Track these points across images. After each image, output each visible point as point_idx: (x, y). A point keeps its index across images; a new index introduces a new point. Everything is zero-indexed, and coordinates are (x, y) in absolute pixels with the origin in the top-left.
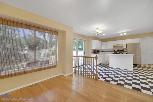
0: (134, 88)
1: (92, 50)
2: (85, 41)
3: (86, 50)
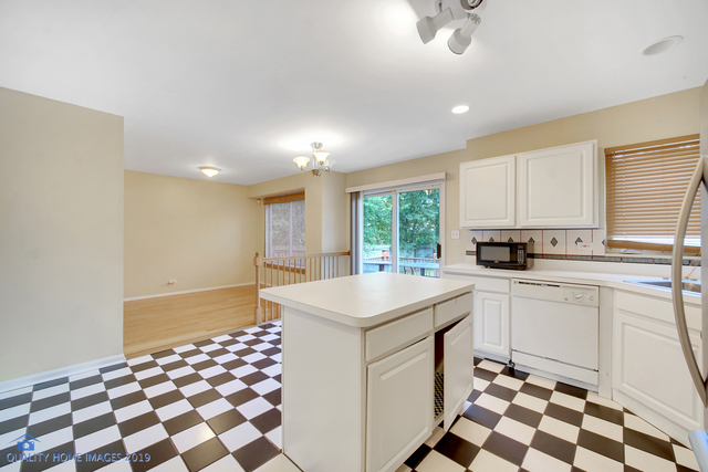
0: (170, 352)
1: (474, 234)
2: (443, 184)
3: (455, 235)
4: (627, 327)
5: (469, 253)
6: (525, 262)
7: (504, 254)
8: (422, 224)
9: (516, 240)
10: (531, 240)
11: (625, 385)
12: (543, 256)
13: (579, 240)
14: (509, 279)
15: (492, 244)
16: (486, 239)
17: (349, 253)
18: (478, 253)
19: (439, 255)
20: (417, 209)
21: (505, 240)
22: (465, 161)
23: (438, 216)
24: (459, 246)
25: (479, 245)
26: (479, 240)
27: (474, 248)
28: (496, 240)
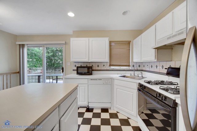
1: (75, 64)
2: (64, 46)
3: (69, 64)
4: (118, 89)
5: (74, 70)
6: (92, 72)
7: (86, 70)
8: (57, 61)
9: (88, 66)
10: (92, 65)
11: (117, 105)
12: (96, 70)
13: (104, 65)
14: (88, 79)
15: (81, 67)
16: (79, 66)
17: (19, 72)
18: (77, 70)
19: (63, 71)
20: (55, 56)
21: (85, 66)
22: (72, 37)
23: (62, 58)
24: (70, 68)
25: (78, 67)
26: (77, 66)
27: (76, 68)
28: (83, 66)
